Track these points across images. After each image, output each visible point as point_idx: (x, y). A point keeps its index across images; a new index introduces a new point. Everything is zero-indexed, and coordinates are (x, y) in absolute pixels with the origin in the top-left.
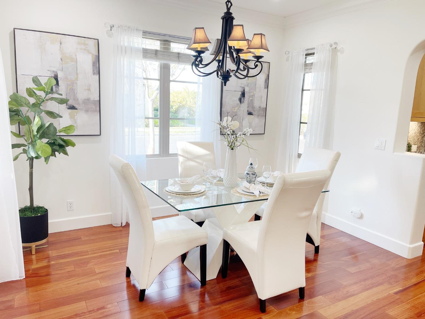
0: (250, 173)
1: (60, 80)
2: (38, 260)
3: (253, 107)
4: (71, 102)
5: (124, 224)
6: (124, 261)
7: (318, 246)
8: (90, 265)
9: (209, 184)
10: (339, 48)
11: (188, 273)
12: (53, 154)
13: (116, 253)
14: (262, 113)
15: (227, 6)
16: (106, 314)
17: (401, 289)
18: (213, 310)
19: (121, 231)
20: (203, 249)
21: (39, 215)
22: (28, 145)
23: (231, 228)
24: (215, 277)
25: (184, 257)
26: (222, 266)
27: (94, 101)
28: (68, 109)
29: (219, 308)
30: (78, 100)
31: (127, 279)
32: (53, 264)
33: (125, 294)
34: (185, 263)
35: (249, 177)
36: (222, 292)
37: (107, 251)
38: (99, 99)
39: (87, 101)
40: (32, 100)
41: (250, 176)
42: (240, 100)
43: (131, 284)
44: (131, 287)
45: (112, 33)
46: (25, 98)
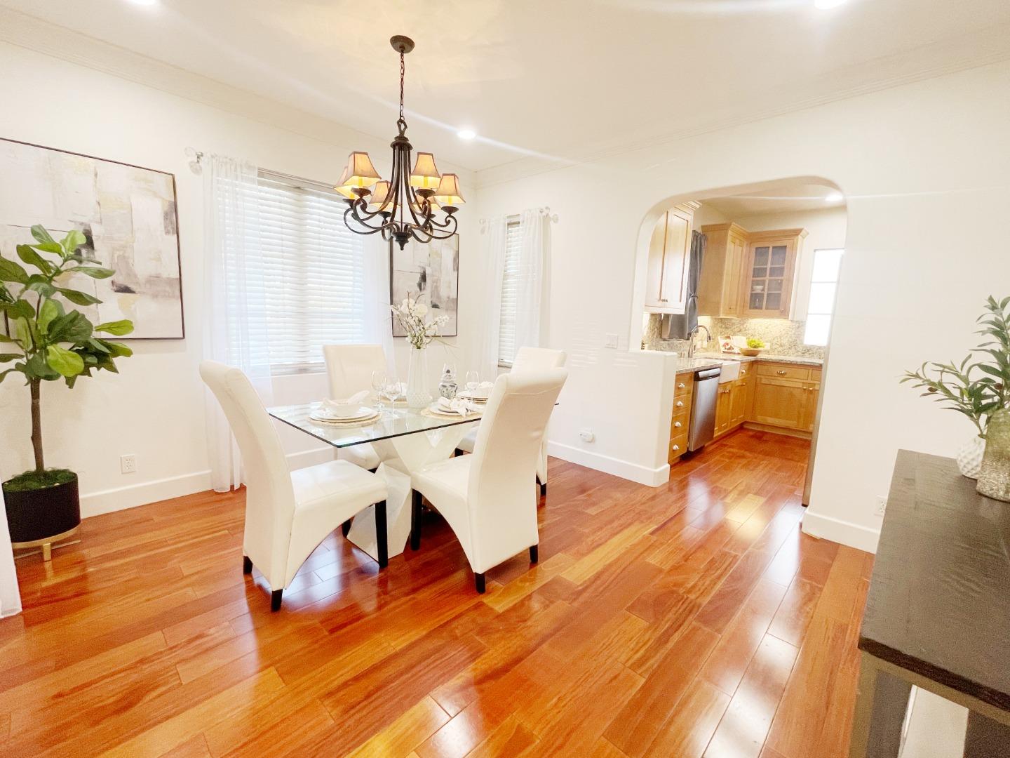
0: (448, 385)
1: (97, 239)
2: (57, 571)
3: (439, 297)
4: (121, 279)
5: (236, 487)
6: (238, 548)
7: (545, 485)
8: (171, 564)
9: (384, 406)
10: (551, 215)
11: (355, 551)
12: (86, 372)
13: (225, 535)
14: (452, 305)
15: (400, 126)
16: (205, 647)
17: (656, 527)
18: (403, 604)
19: (230, 499)
20: (381, 508)
21: (58, 484)
22: (27, 355)
23: (424, 470)
24: (402, 551)
25: (346, 527)
26: (412, 532)
27: (169, 281)
28: (117, 291)
29: (414, 598)
30: (136, 276)
31: (246, 578)
32: (92, 573)
33: (243, 605)
34: (348, 537)
35: (446, 392)
36: (415, 573)
37: (206, 535)
38: (178, 276)
39: (154, 280)
40: (31, 270)
41: (447, 390)
42: (420, 286)
43: (253, 584)
44: (254, 590)
45: (200, 167)
46: (14, 264)
